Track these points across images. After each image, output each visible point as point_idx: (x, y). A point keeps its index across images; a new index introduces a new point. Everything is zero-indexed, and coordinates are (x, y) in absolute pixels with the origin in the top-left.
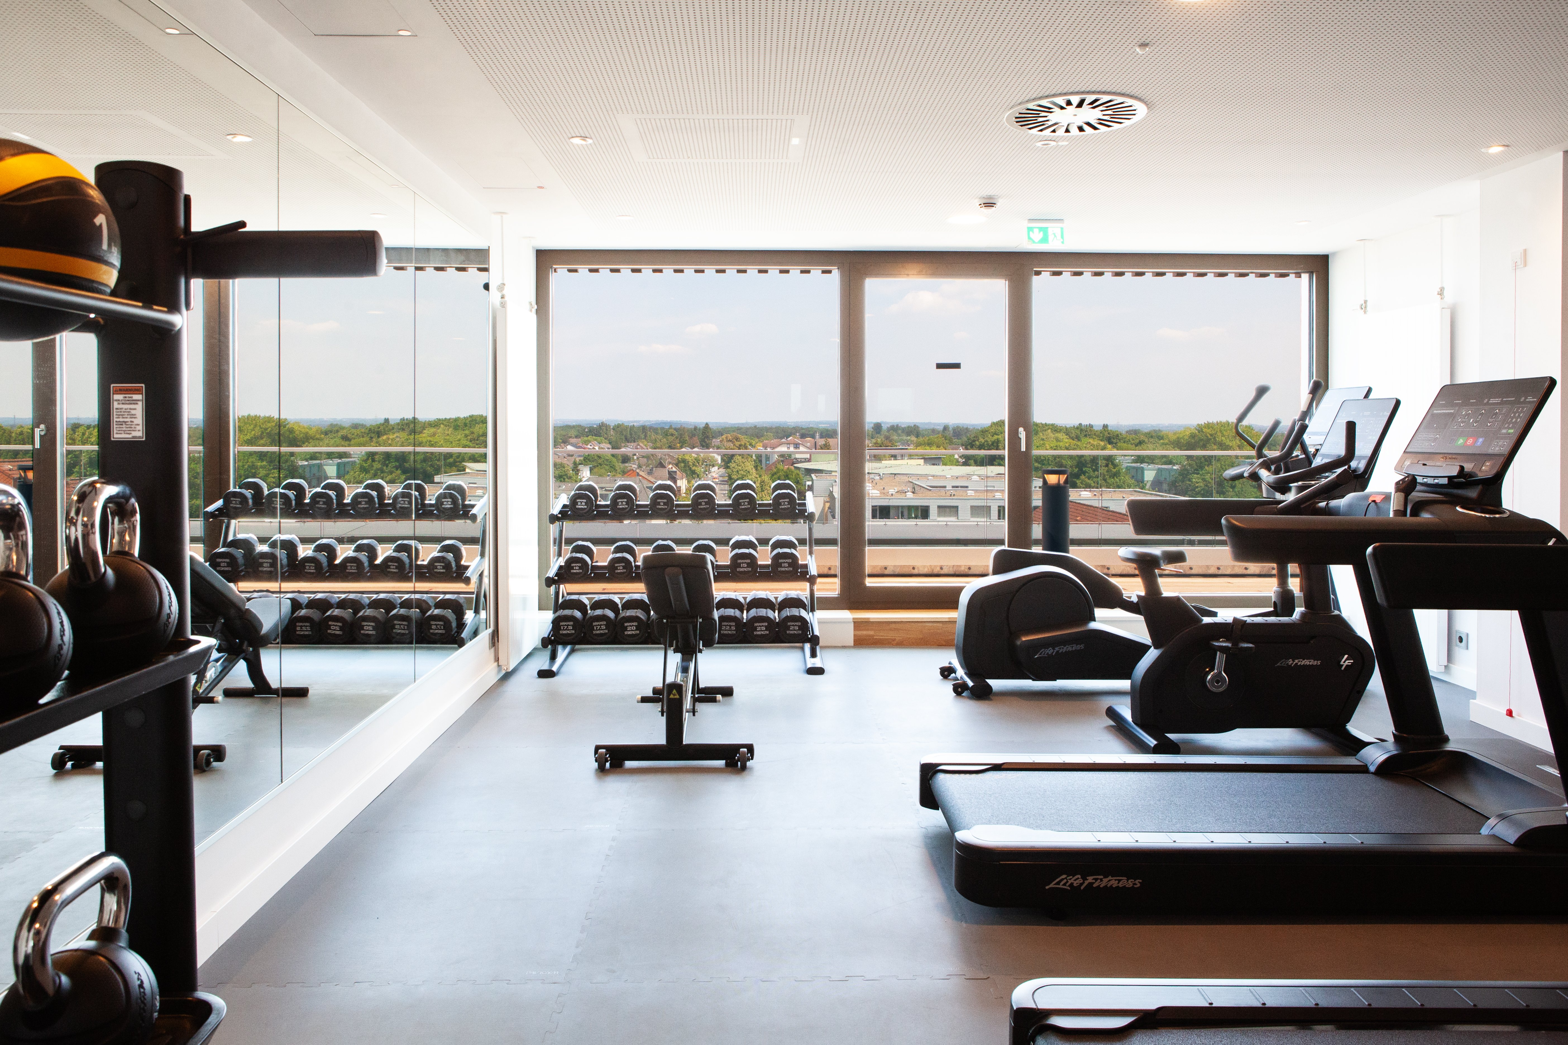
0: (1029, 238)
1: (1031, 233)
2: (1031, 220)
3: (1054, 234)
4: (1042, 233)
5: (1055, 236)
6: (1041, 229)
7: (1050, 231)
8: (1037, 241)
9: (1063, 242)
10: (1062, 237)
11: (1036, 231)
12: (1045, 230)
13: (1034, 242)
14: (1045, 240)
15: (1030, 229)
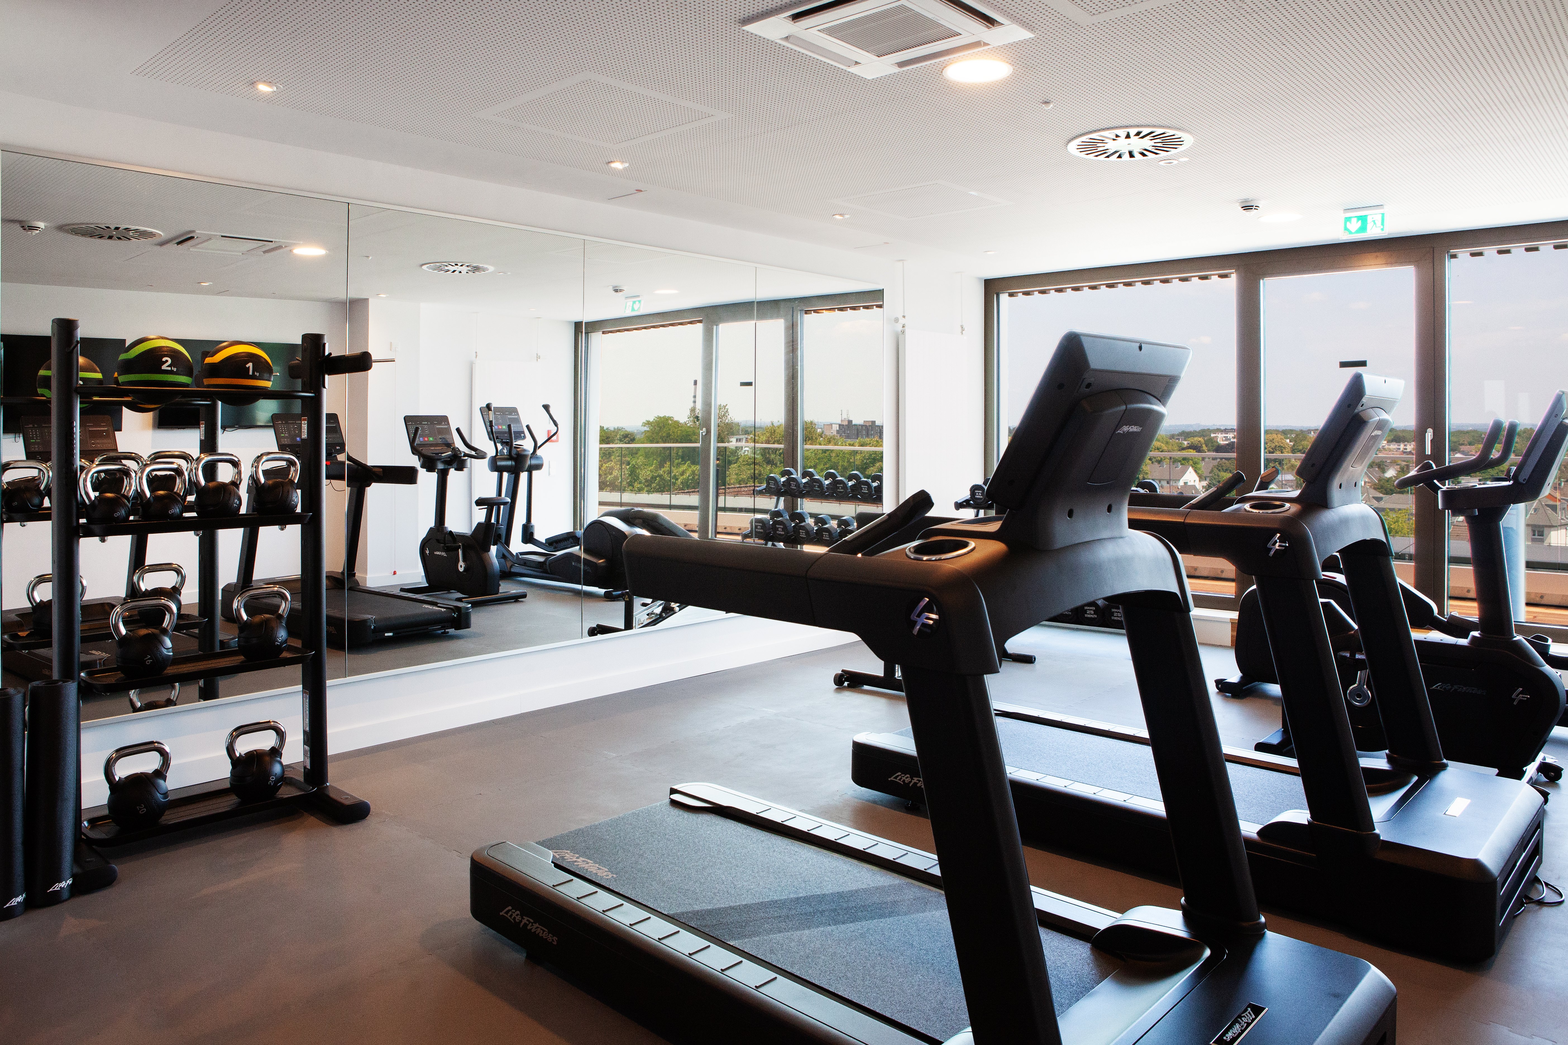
0: (1346, 229)
1: (1348, 223)
2: (1347, 210)
3: (1374, 221)
4: (1360, 221)
5: (1375, 223)
6: (1359, 218)
7: (1369, 219)
8: (1353, 231)
9: (1382, 229)
10: (1383, 224)
11: (1354, 220)
12: (1363, 219)
13: (1350, 232)
14: (1363, 228)
15: (1348, 219)
